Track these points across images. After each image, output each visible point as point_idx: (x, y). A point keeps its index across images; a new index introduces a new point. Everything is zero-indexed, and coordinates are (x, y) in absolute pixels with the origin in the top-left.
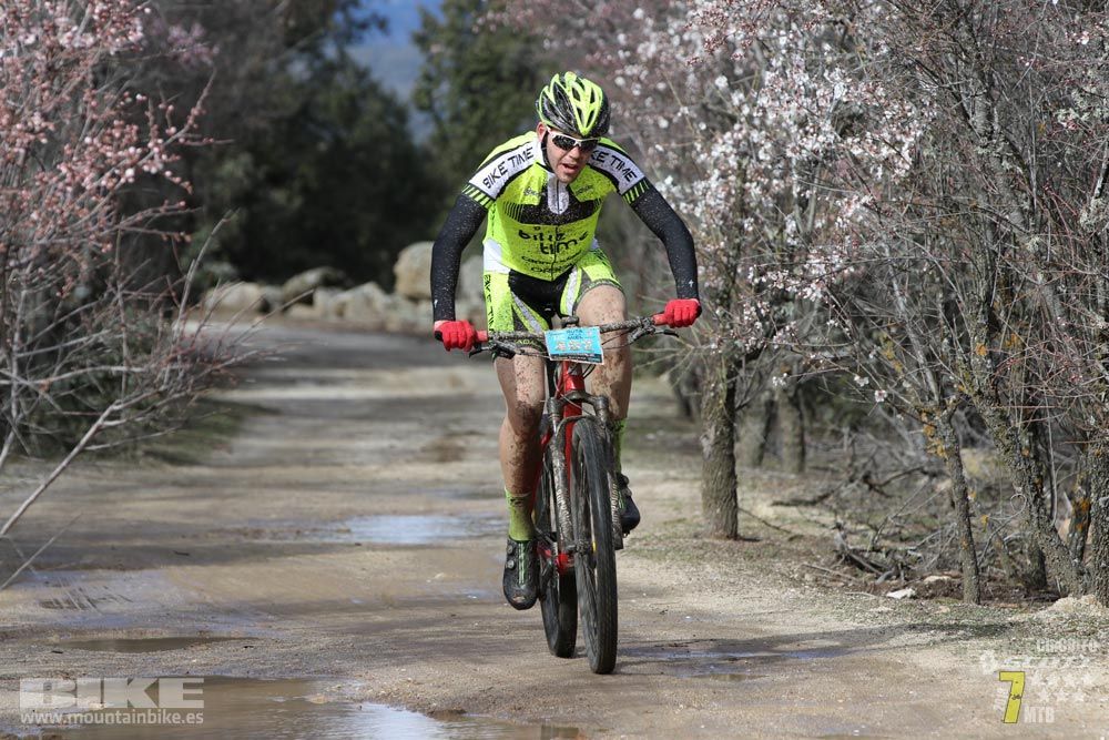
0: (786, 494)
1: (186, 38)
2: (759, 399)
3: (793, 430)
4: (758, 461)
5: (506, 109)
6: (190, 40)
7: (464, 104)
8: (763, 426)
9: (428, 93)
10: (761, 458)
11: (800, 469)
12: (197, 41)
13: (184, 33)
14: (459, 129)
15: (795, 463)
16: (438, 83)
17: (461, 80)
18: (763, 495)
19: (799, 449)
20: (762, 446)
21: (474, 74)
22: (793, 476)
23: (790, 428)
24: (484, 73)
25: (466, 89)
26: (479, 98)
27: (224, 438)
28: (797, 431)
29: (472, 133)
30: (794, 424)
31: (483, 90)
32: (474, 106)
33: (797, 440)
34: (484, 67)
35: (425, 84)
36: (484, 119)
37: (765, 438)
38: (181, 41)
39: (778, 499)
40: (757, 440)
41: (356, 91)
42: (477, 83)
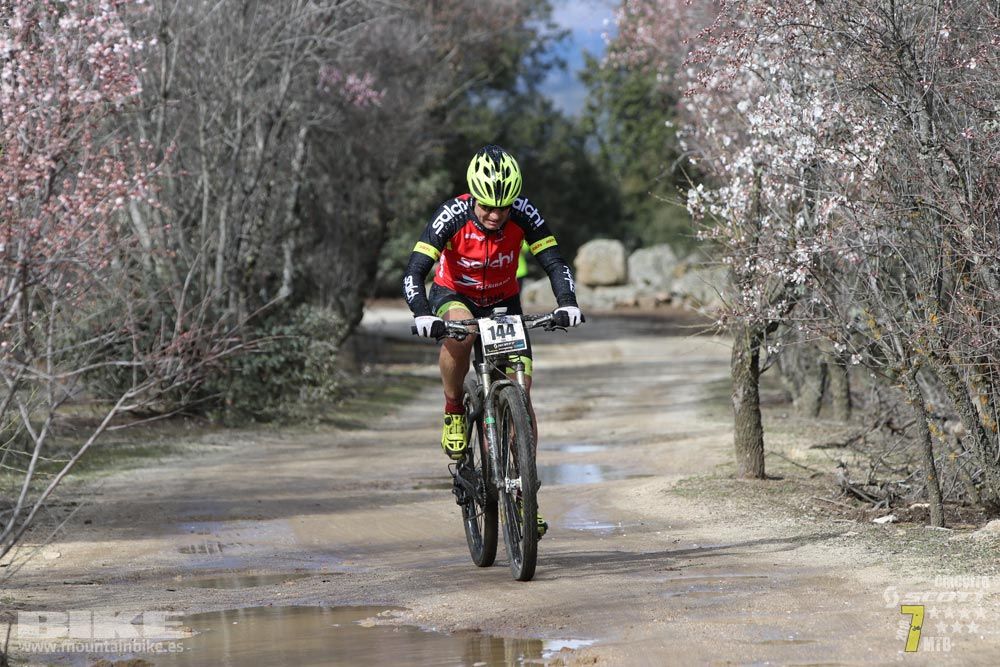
0: (825, 440)
1: (360, 84)
2: (816, 362)
3: (841, 385)
4: (817, 412)
5: (654, 131)
6: (363, 86)
7: (621, 128)
8: (820, 382)
9: (593, 121)
10: (819, 409)
11: (848, 417)
12: (368, 87)
13: (358, 81)
14: (618, 149)
15: (844, 413)
16: (600, 112)
17: (617, 109)
18: (806, 441)
19: (846, 401)
20: (820, 399)
21: (628, 104)
22: (841, 424)
23: (838, 385)
24: (636, 102)
25: (622, 116)
26: (633, 123)
27: (399, 406)
28: (844, 386)
29: (629, 151)
30: (842, 381)
31: (636, 117)
32: (629, 129)
33: (844, 394)
34: (635, 98)
35: (588, 113)
36: (637, 140)
37: (822, 392)
38: (356, 88)
39: (817, 443)
40: (816, 394)
41: (544, 119)
42: (630, 111)
